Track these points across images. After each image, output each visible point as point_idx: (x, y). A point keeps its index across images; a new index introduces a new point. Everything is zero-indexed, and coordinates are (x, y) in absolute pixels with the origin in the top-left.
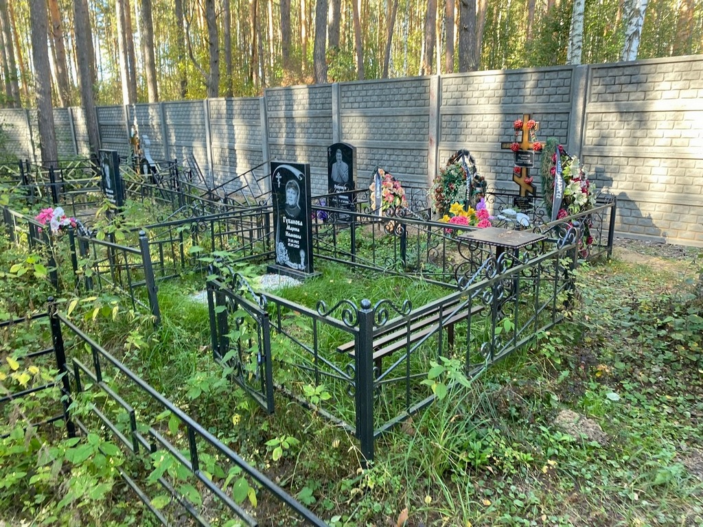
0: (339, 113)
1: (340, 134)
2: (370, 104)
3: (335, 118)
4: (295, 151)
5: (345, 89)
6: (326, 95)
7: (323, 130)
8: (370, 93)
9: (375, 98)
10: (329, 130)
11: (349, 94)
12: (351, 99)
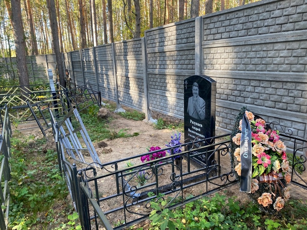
0: (201, 45)
1: (202, 65)
2: (233, 34)
3: (197, 50)
4: (165, 79)
5: (208, 21)
6: (190, 30)
7: (187, 62)
8: (234, 21)
9: (240, 26)
10: (192, 62)
11: (212, 26)
12: (213, 31)
